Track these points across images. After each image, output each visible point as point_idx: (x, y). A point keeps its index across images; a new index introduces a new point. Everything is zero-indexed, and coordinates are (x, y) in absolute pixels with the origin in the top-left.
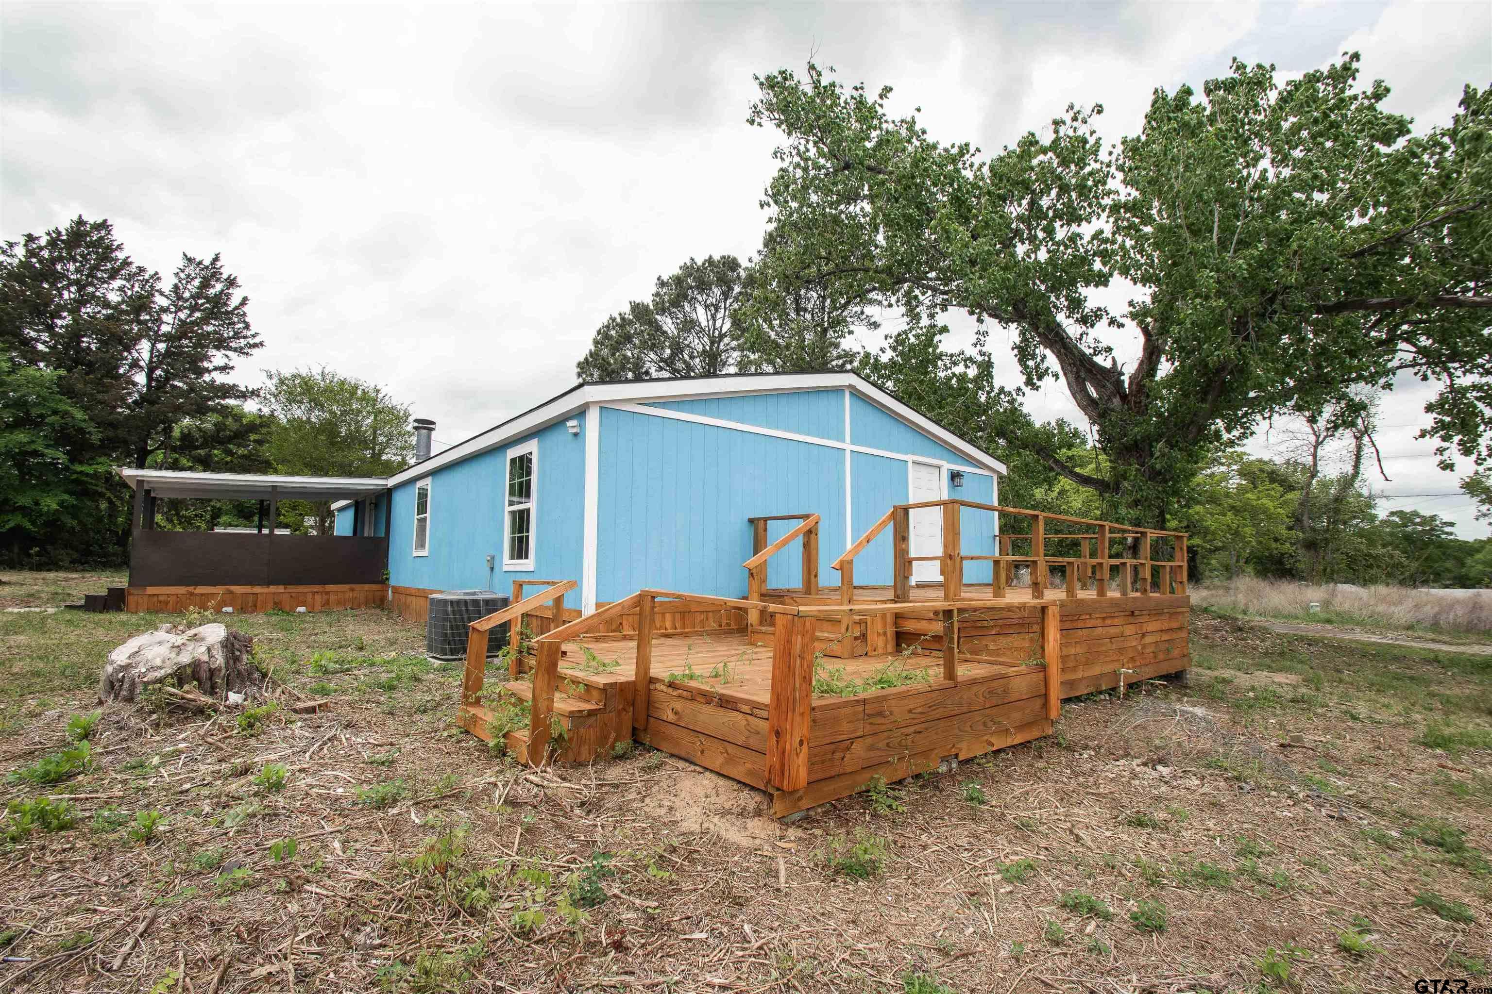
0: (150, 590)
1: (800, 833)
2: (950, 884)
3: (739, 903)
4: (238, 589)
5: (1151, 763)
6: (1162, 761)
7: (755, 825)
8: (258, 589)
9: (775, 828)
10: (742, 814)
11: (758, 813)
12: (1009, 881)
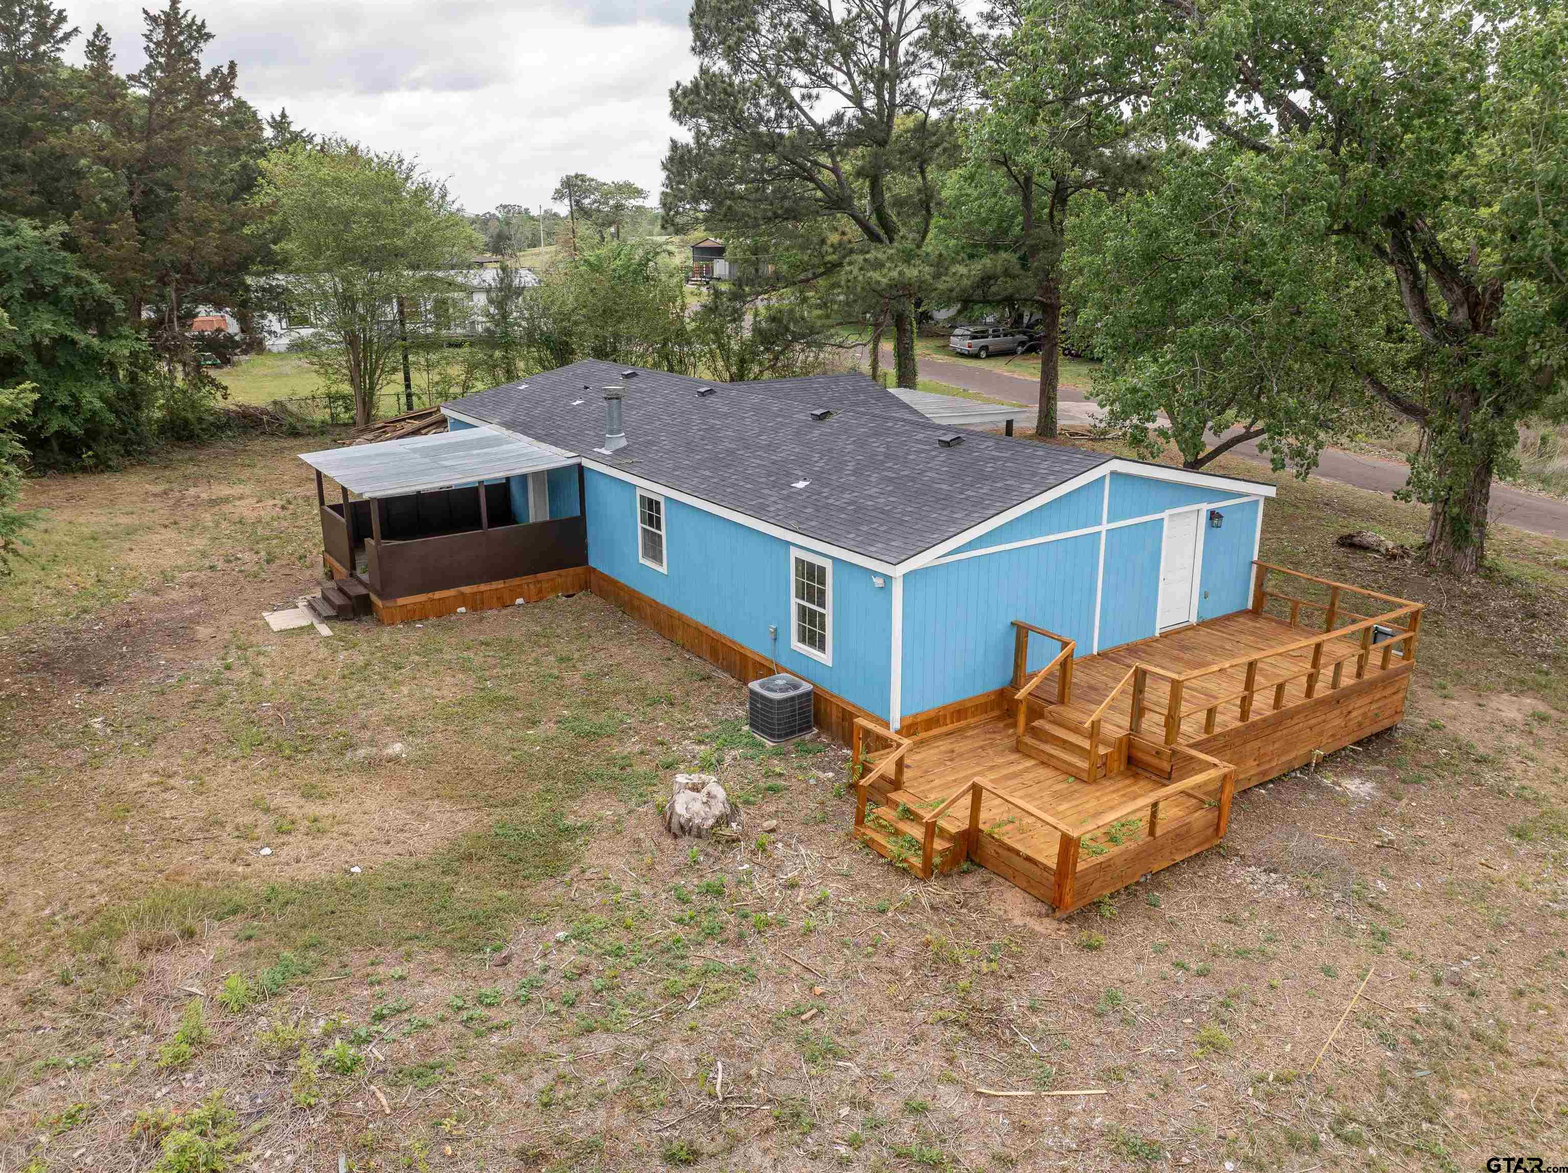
0: (401, 601)
1: (1067, 926)
2: (1130, 953)
3: (1047, 961)
4: (467, 589)
5: (1268, 871)
6: (1275, 871)
7: (1046, 921)
8: (483, 587)
9: (1055, 925)
10: (1040, 916)
11: (1047, 916)
12: (1155, 952)
